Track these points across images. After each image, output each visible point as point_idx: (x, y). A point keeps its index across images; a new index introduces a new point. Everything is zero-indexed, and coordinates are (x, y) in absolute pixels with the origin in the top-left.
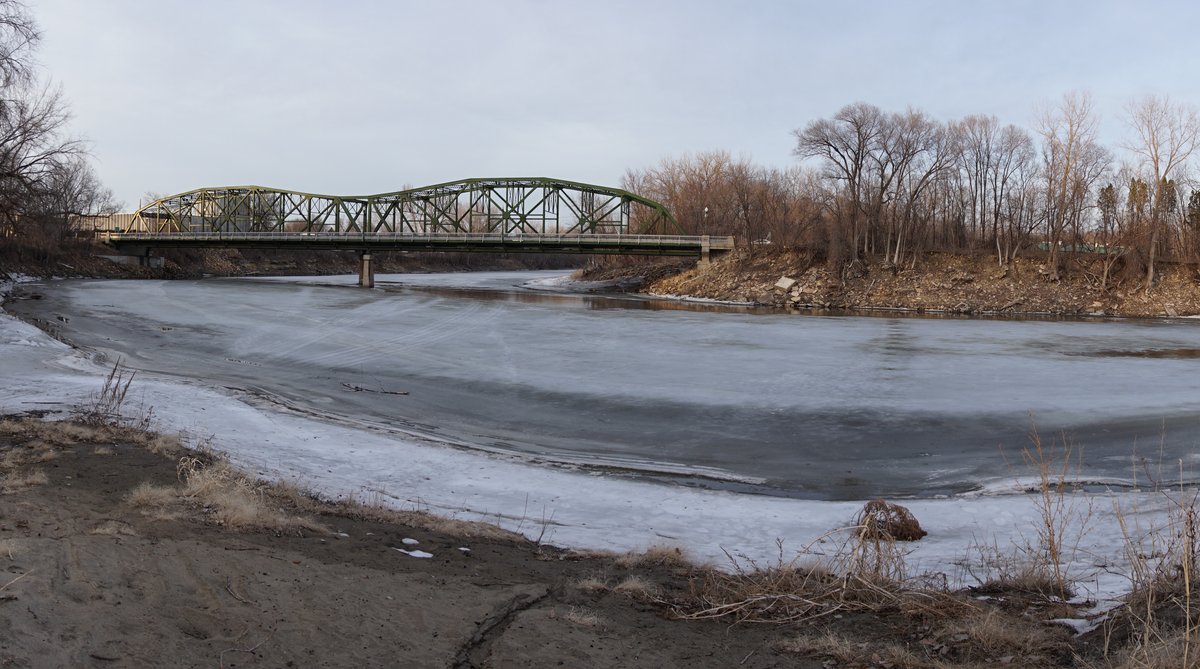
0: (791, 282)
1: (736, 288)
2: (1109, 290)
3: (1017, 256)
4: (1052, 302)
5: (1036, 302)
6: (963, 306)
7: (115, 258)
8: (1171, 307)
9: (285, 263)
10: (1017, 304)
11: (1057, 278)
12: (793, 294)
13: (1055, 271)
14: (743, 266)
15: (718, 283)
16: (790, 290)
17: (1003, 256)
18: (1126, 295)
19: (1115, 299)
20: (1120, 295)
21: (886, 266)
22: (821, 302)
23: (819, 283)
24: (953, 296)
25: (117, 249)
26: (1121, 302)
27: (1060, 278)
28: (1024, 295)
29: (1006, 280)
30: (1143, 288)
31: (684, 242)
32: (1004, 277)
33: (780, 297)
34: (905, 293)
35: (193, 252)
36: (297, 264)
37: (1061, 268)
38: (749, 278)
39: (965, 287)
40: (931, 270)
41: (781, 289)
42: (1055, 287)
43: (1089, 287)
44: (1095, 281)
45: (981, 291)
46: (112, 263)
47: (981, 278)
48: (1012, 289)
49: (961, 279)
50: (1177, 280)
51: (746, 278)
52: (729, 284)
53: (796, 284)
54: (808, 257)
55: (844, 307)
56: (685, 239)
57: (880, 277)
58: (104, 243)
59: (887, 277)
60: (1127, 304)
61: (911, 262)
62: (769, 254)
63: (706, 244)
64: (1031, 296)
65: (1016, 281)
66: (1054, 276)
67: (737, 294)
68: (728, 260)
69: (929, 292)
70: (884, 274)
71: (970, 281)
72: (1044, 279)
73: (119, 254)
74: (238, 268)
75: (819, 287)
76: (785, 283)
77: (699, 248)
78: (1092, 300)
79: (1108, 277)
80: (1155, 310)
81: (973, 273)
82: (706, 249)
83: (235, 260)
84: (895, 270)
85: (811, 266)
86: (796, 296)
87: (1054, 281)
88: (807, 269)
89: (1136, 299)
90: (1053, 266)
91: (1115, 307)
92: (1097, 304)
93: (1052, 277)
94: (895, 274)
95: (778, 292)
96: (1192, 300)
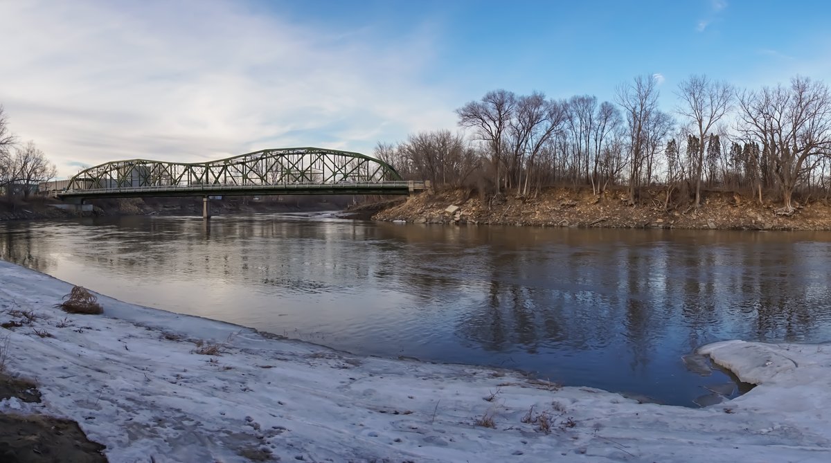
0: (456, 208)
1: (422, 213)
2: (670, 210)
3: (606, 189)
4: (628, 219)
5: (616, 219)
6: (565, 222)
7: (59, 206)
8: (712, 221)
9: (173, 207)
10: (603, 221)
11: (633, 203)
12: (456, 216)
13: (632, 199)
14: (431, 199)
15: (412, 209)
16: (454, 213)
17: (596, 189)
18: (681, 214)
19: (673, 217)
20: (676, 214)
21: (518, 197)
22: (473, 221)
23: (474, 209)
24: (560, 215)
25: (63, 200)
26: (676, 218)
27: (636, 203)
28: (608, 215)
29: (598, 205)
30: (693, 209)
31: (398, 185)
32: (597, 203)
33: (447, 218)
34: (529, 214)
35: (113, 200)
36: (181, 207)
37: (636, 196)
38: (432, 207)
39: (571, 209)
40: (548, 199)
41: (448, 213)
42: (632, 209)
43: (655, 209)
44: (660, 205)
45: (580, 212)
46: (57, 209)
47: (581, 204)
48: (601, 211)
49: (568, 205)
50: (718, 203)
51: (429, 206)
52: (418, 210)
53: (459, 210)
54: (468, 192)
55: (487, 224)
56: (399, 183)
57: (515, 204)
58: (54, 197)
59: (519, 204)
60: (681, 220)
61: (534, 194)
62: (446, 191)
63: (411, 186)
64: (614, 216)
65: (604, 205)
66: (631, 201)
67: (421, 216)
68: (422, 196)
69: (544, 213)
70: (517, 202)
71: (573, 206)
72: (625, 204)
73: (64, 204)
74: (142, 211)
75: (474, 211)
76: (452, 209)
77: (407, 189)
78: (656, 218)
79: (669, 202)
80: (701, 224)
81: (576, 200)
82: (411, 189)
83: (140, 205)
84: (523, 199)
85: (469, 198)
86: (458, 217)
87: (632, 205)
88: (467, 200)
89: (688, 217)
90: (631, 195)
91: (672, 222)
92: (660, 220)
93: (630, 203)
94: (524, 202)
95: (447, 215)
96: (728, 217)
